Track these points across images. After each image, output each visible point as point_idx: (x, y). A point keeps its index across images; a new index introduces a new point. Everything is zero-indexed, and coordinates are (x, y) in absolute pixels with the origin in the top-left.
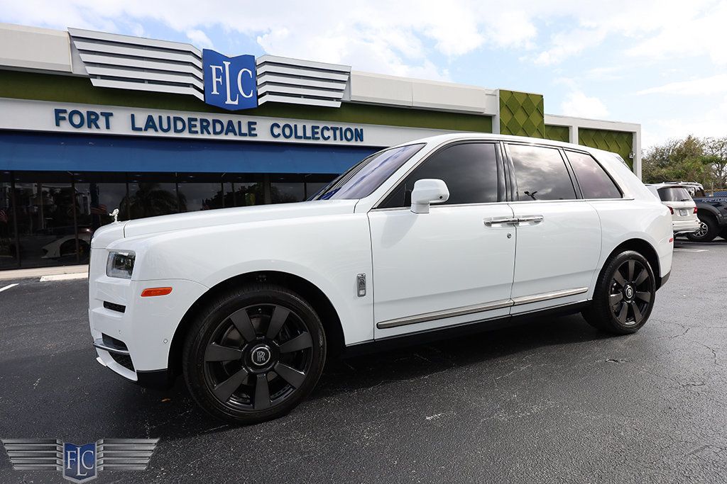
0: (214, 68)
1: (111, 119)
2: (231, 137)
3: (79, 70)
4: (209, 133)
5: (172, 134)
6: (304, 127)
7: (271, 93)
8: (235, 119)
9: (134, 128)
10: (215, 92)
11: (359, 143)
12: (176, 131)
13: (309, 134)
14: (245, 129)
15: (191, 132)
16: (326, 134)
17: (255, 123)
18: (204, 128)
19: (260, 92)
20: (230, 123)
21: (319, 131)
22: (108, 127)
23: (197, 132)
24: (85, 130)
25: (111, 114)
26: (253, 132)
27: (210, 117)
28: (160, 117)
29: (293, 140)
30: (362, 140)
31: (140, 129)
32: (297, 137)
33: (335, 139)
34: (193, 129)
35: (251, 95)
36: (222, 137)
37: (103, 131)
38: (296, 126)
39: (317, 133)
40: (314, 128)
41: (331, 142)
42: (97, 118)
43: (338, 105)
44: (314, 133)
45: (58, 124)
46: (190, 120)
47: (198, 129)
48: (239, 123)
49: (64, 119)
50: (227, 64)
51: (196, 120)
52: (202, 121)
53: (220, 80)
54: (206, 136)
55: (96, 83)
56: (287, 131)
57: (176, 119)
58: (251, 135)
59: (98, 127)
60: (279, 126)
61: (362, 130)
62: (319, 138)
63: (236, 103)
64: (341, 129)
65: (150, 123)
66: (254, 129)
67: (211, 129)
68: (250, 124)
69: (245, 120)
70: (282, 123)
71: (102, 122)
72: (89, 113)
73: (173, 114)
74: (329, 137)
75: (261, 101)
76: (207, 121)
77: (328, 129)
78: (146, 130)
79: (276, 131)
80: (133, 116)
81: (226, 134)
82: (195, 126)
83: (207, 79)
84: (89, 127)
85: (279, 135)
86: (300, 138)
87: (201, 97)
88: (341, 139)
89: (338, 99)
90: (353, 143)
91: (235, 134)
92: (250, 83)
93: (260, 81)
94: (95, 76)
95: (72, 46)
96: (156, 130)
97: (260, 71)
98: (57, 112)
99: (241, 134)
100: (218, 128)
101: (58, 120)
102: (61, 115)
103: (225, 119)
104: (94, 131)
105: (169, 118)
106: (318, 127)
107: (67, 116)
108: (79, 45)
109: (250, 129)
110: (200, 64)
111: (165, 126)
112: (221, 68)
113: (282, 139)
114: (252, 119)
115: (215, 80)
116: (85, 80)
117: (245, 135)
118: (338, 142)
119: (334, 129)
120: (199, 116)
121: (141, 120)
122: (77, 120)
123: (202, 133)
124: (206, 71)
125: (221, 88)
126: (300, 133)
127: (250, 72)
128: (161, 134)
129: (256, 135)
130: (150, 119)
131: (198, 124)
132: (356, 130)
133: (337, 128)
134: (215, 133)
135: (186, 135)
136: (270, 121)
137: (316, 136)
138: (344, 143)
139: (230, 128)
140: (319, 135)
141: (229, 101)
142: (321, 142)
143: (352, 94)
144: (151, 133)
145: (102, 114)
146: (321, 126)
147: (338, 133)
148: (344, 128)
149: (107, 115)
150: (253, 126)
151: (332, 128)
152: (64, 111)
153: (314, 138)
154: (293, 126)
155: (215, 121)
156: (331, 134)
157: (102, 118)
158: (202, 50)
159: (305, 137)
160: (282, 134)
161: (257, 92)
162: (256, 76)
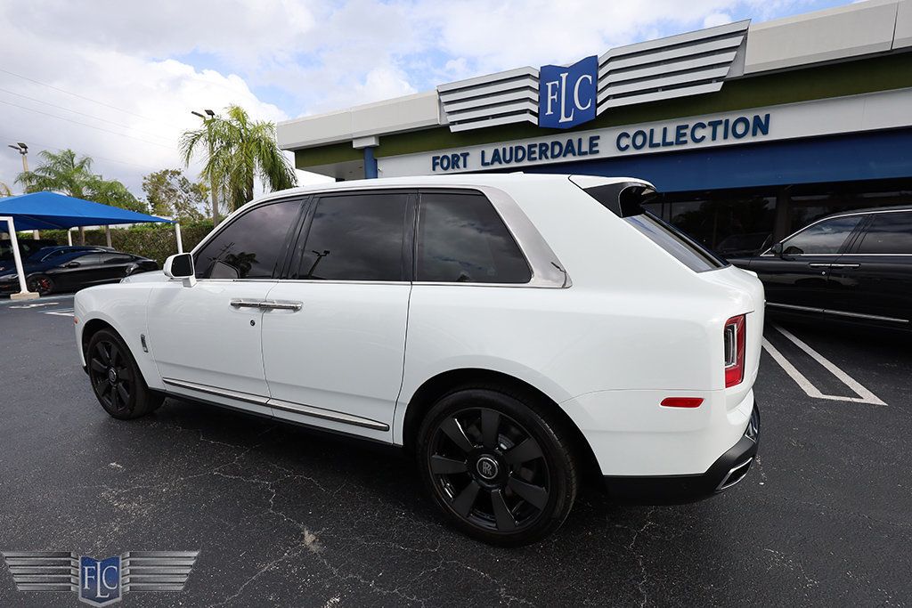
0: (549, 85)
1: (468, 158)
2: (569, 158)
3: (444, 123)
4: (547, 158)
5: (514, 164)
6: (665, 129)
7: (615, 96)
8: (575, 137)
9: (484, 164)
10: (549, 112)
11: (760, 138)
12: (517, 160)
13: (671, 137)
14: (585, 148)
15: (530, 159)
16: (699, 133)
17: (598, 138)
18: (543, 154)
19: (600, 98)
20: (570, 143)
21: (688, 132)
22: (465, 166)
23: (535, 159)
24: (451, 171)
26: (595, 149)
27: (548, 140)
28: (504, 149)
29: (647, 150)
30: (765, 132)
31: (488, 164)
32: (652, 145)
33: (714, 138)
34: (533, 156)
35: (589, 105)
36: (561, 160)
37: (462, 170)
38: (652, 131)
39: (685, 135)
40: (679, 128)
41: (708, 143)
42: (459, 159)
43: (717, 87)
44: (679, 135)
45: (434, 169)
46: (530, 147)
47: (537, 155)
48: (580, 140)
49: (438, 163)
50: (564, 76)
51: (535, 146)
52: (541, 145)
53: (555, 97)
54: (544, 161)
55: (453, 129)
56: (639, 141)
57: (518, 148)
58: (592, 152)
59: (458, 167)
60: (628, 136)
61: (767, 117)
62: (685, 142)
63: (571, 119)
64: (727, 121)
65: (496, 156)
66: (597, 145)
67: (549, 154)
68: (592, 139)
69: (585, 136)
70: (632, 131)
71: (461, 163)
72: (453, 156)
73: (514, 144)
74: (703, 138)
75: (600, 110)
76: (545, 145)
77: (703, 126)
78: (492, 163)
79: (624, 142)
80: (483, 152)
81: (564, 156)
82: (534, 152)
83: (542, 101)
84: (453, 168)
85: (627, 147)
86: (658, 145)
87: (534, 120)
88: (726, 137)
89: (718, 79)
90: (749, 139)
91: (574, 155)
92: (590, 92)
93: (601, 85)
94: (453, 123)
95: (440, 100)
96: (500, 163)
97: (601, 73)
98: (434, 159)
99: (581, 153)
100: (557, 149)
101: (435, 165)
102: (436, 161)
103: (563, 139)
104: (457, 171)
105: (511, 148)
106: (687, 127)
107: (439, 161)
108: (445, 98)
109: (592, 145)
110: (535, 85)
111: (508, 158)
112: (557, 82)
113: (632, 152)
114: (594, 133)
115: (550, 98)
116: (446, 128)
117: (585, 153)
118: (720, 142)
119: (714, 125)
120: (538, 141)
121: (488, 159)
122: (445, 163)
123: (541, 158)
124: (542, 91)
125: (556, 105)
126: (658, 139)
127: (590, 78)
128: (505, 166)
129: (597, 152)
130: (496, 152)
131: (537, 150)
132: (757, 118)
133: (720, 122)
134: (553, 156)
135: (526, 163)
136: (615, 133)
137: (682, 139)
138: (732, 141)
139: (570, 148)
140: (688, 138)
141: (563, 119)
142: (691, 145)
143: (746, 64)
144: (497, 166)
145: (461, 154)
146: (691, 125)
147: (721, 129)
148: (732, 119)
149: (465, 155)
150: (595, 142)
151: (710, 124)
152: (438, 158)
153: (678, 143)
154: (647, 132)
155: (554, 144)
156: (707, 132)
157: (462, 158)
158: (539, 69)
159: (665, 144)
160: (631, 145)
161: (596, 100)
162: (597, 79)
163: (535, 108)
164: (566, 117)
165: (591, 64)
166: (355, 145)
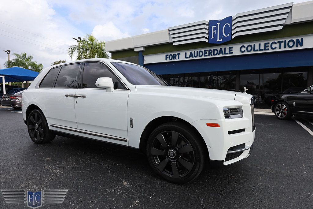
0: (213, 27)
1: (180, 55)
2: (221, 55)
3: (170, 42)
5: (198, 58)
6: (260, 44)
7: (239, 32)
8: (223, 47)
9: (186, 57)
10: (213, 38)
11: (299, 48)
12: (200, 56)
13: (262, 47)
14: (227, 51)
15: (205, 56)
16: (274, 46)
17: (232, 48)
19: (233, 32)
20: (221, 49)
21: (269, 45)
22: (178, 58)
23: (207, 56)
24: (173, 60)
25: (180, 54)
26: (231, 52)
27: (213, 48)
28: (194, 52)
29: (252, 52)
30: (301, 45)
31: (188, 58)
32: (255, 50)
33: (280, 48)
34: (206, 55)
35: (229, 35)
36: (217, 56)
37: (177, 60)
38: (254, 45)
39: (268, 46)
40: (265, 44)
41: (278, 50)
43: (281, 28)
44: (265, 46)
45: (166, 60)
46: (205, 51)
48: (225, 49)
50: (218, 24)
51: (207, 51)
52: (209, 50)
53: (215, 32)
54: (211, 57)
55: (174, 44)
56: (249, 49)
57: (200, 52)
58: (230, 53)
59: (176, 59)
60: (244, 47)
61: (302, 39)
62: (268, 49)
64: (285, 41)
65: (191, 55)
66: (232, 50)
67: (212, 54)
68: (230, 48)
69: (227, 47)
70: (246, 45)
71: (177, 57)
72: (174, 54)
73: (198, 50)
74: (276, 48)
75: (233, 37)
76: (211, 50)
77: (275, 43)
78: (190, 57)
79: (243, 49)
80: (186, 53)
81: (219, 54)
82: (207, 53)
83: (210, 33)
84: (174, 59)
85: (244, 51)
86: (257, 50)
87: (207, 41)
88: (285, 47)
89: (281, 25)
90: (295, 48)
91: (223, 54)
92: (229, 30)
93: (233, 27)
94: (174, 42)
95: (169, 33)
96: (193, 57)
97: (233, 23)
98: (166, 56)
99: (225, 54)
100: (216, 52)
101: (166, 58)
102: (167, 56)
103: (218, 48)
104: (175, 60)
105: (197, 52)
106: (269, 43)
107: (168, 56)
108: (171, 32)
110: (207, 27)
111: (196, 55)
112: (216, 26)
113: (246, 53)
114: (231, 46)
115: (213, 32)
116: (172, 43)
117: (227, 54)
118: (283, 49)
119: (280, 43)
121: (188, 55)
122: (171, 57)
123: (209, 55)
124: (210, 30)
125: (215, 35)
126: (257, 48)
127: (229, 24)
128: (195, 58)
129: (232, 53)
130: (191, 53)
131: (208, 52)
132: (298, 40)
133: (282, 42)
134: (214, 55)
135: (203, 57)
136: (239, 46)
138: (287, 49)
139: (221, 52)
140: (269, 48)
141: (218, 40)
142: (271, 51)
143: (292, 19)
144: (191, 58)
145: (177, 54)
146: (271, 42)
147: (283, 44)
148: (287, 40)
149: (179, 54)
150: (231, 49)
151: (278, 42)
152: (168, 55)
153: (265, 49)
154: (252, 45)
155: (214, 50)
156: (277, 45)
157: (177, 56)
158: (209, 21)
159: (260, 50)
160: (246, 50)
161: (232, 33)
162: (232, 25)
163: (207, 36)
164: (220, 39)
165: (229, 20)
166: (135, 50)
